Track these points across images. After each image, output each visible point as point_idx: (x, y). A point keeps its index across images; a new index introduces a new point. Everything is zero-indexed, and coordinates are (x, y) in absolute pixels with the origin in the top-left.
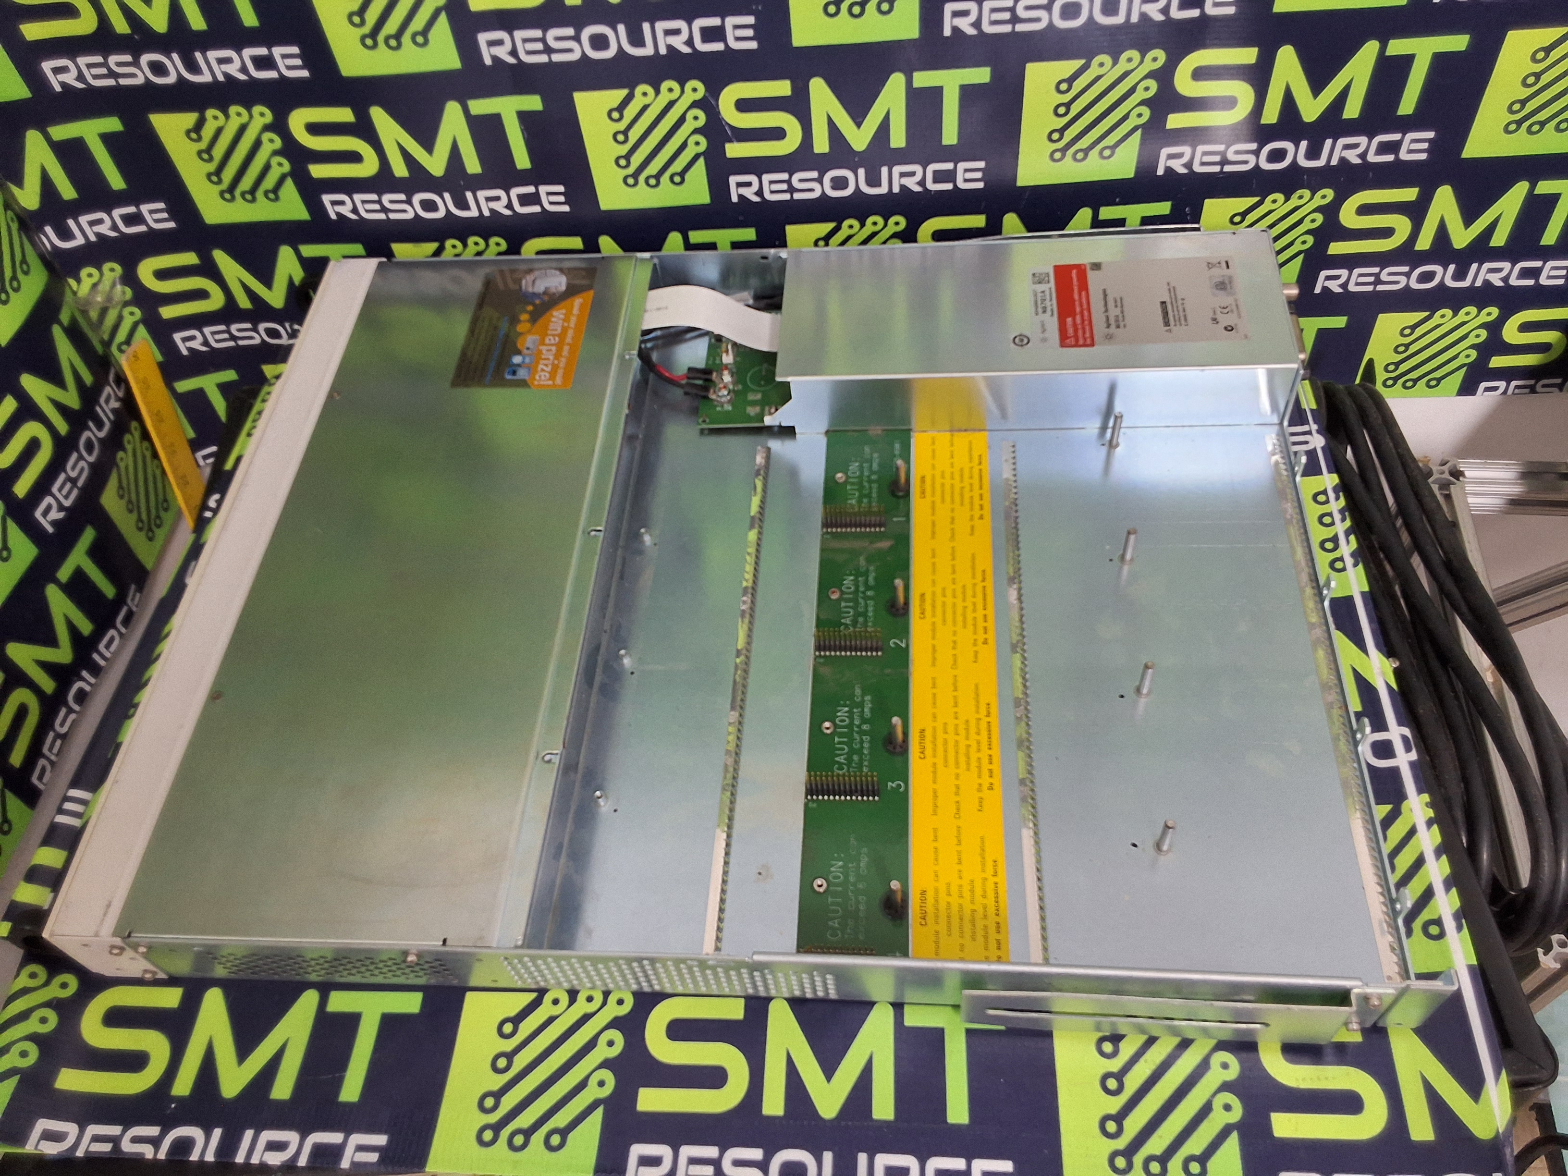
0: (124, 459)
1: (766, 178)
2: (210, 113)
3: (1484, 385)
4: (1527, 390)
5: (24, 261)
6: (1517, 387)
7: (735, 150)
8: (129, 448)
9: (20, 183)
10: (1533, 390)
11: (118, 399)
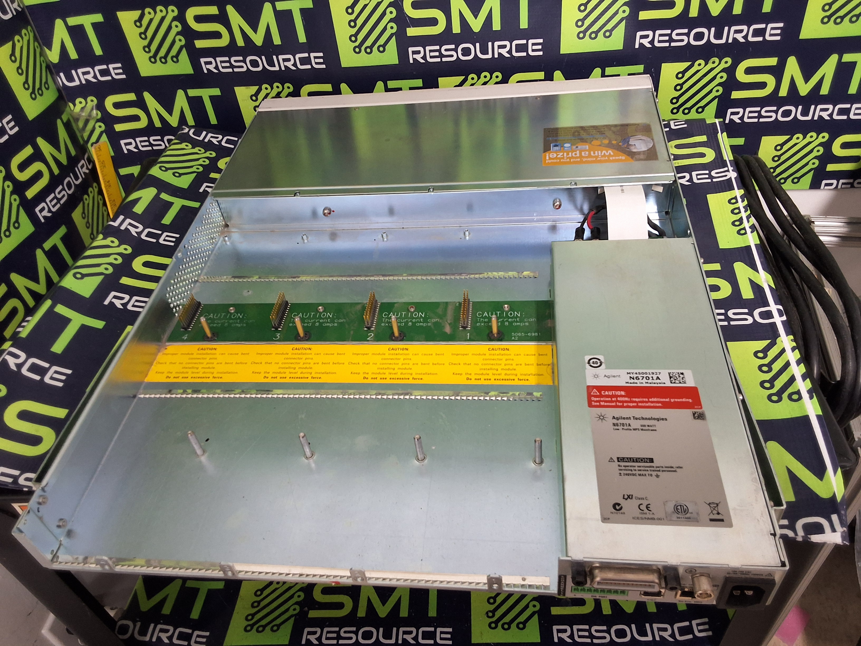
0: (88, 199)
1: (428, 48)
2: (147, 10)
3: (824, 182)
4: (849, 186)
5: (46, 82)
6: (843, 184)
7: (412, 32)
8: (91, 195)
9: (50, 48)
10: (852, 186)
11: (87, 168)
